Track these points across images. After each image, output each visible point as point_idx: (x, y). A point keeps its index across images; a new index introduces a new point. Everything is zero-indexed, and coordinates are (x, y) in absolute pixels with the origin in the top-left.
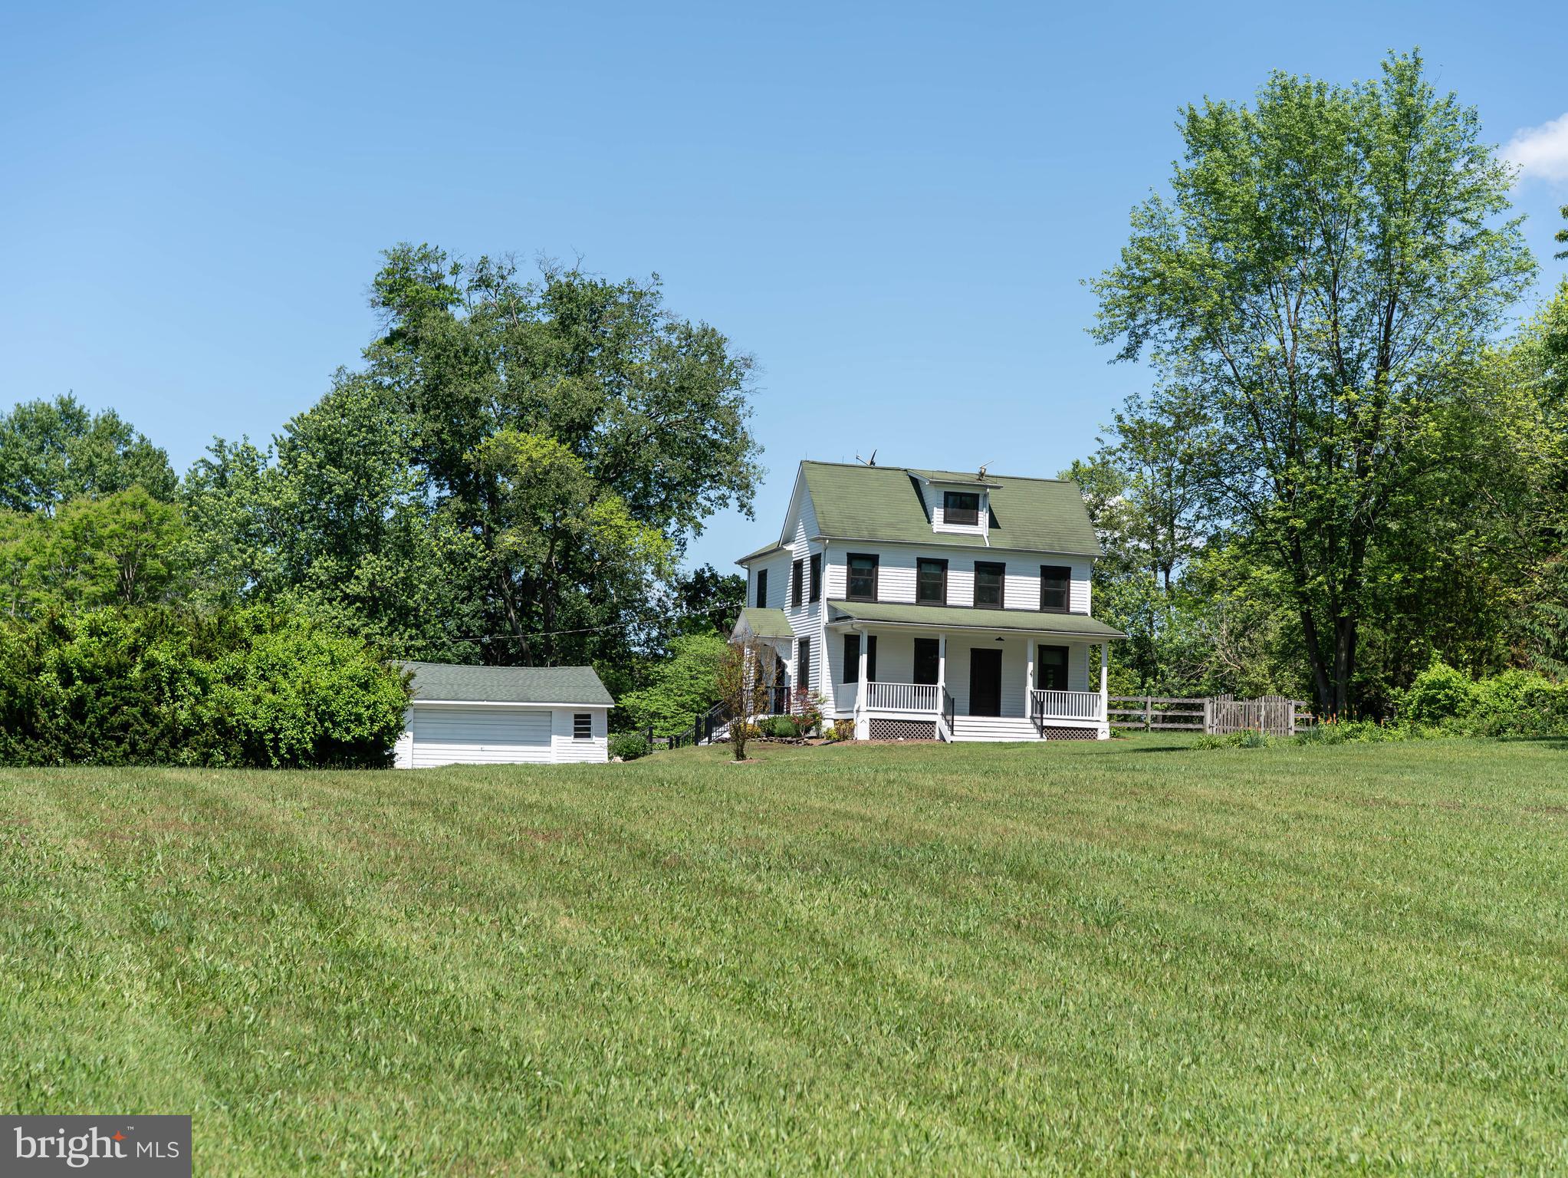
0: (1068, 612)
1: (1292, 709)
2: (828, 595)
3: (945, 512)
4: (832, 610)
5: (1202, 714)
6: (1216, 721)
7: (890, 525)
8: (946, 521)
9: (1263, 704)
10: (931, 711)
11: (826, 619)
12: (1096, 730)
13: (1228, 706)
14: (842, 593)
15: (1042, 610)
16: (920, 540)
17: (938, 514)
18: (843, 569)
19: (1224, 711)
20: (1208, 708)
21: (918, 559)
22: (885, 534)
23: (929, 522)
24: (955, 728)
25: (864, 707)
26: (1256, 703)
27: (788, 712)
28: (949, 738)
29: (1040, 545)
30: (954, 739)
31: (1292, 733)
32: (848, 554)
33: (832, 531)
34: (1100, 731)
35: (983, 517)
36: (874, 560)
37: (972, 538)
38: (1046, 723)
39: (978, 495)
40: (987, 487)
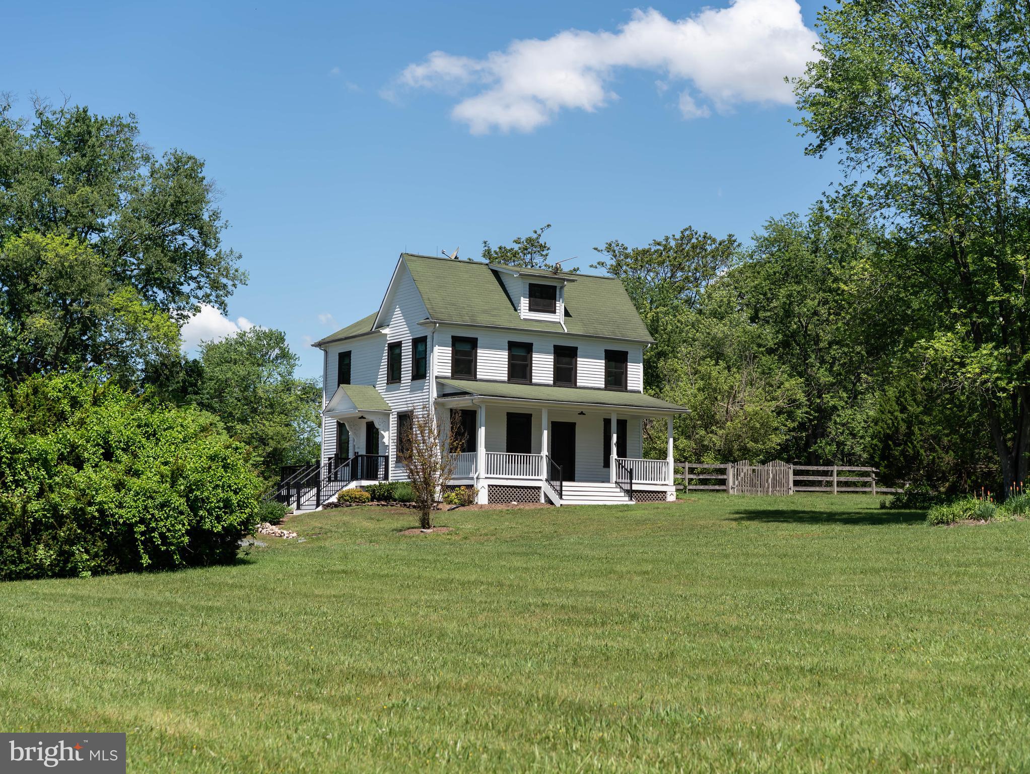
0: (626, 390)
1: (791, 472)
2: (436, 374)
3: (530, 301)
4: (440, 386)
5: (725, 477)
6: (737, 482)
7: (485, 312)
8: (531, 310)
9: (771, 468)
10: (536, 477)
11: (435, 395)
12: (665, 492)
13: (745, 470)
14: (447, 371)
15: (606, 389)
16: (512, 326)
17: (524, 303)
18: (448, 350)
19: (742, 474)
20: (731, 472)
21: (509, 342)
22: (483, 319)
23: (516, 310)
24: (564, 493)
25: (483, 474)
26: (766, 468)
27: (386, 477)
28: (557, 502)
29: (606, 332)
30: (563, 502)
31: (791, 492)
32: (453, 337)
33: (440, 316)
34: (669, 493)
35: (560, 306)
36: (473, 343)
37: (551, 325)
38: (635, 487)
39: (555, 287)
40: (564, 280)
